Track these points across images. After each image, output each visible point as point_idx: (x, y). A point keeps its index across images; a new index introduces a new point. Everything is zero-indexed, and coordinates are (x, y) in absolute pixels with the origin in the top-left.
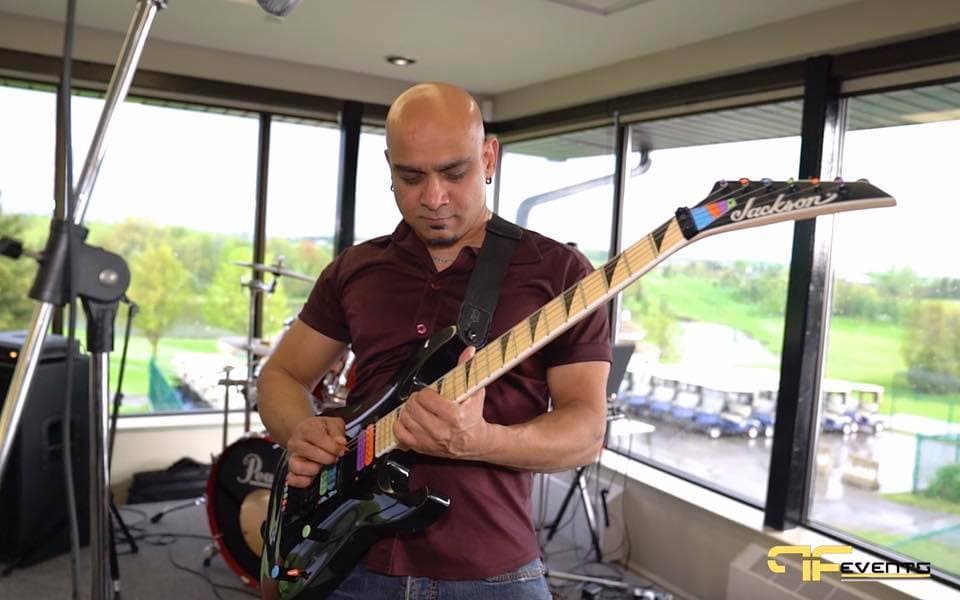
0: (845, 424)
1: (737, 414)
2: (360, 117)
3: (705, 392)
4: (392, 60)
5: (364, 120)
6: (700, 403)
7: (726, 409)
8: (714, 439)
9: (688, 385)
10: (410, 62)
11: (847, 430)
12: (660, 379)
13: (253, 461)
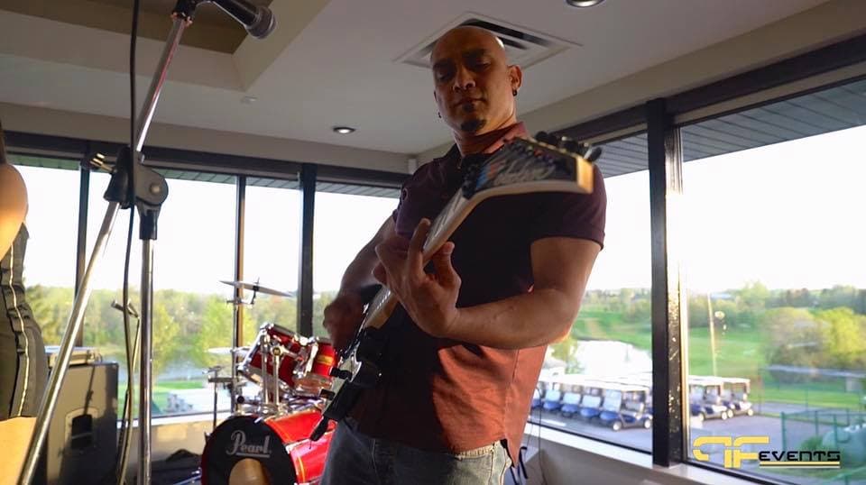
0: (722, 412)
1: (633, 410)
2: (315, 175)
3: (605, 394)
4: (337, 129)
5: (318, 178)
6: (602, 404)
7: (623, 406)
8: (616, 431)
9: (592, 389)
10: (352, 130)
11: (724, 416)
12: (568, 386)
13: (239, 435)
